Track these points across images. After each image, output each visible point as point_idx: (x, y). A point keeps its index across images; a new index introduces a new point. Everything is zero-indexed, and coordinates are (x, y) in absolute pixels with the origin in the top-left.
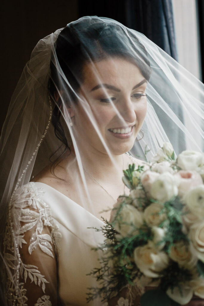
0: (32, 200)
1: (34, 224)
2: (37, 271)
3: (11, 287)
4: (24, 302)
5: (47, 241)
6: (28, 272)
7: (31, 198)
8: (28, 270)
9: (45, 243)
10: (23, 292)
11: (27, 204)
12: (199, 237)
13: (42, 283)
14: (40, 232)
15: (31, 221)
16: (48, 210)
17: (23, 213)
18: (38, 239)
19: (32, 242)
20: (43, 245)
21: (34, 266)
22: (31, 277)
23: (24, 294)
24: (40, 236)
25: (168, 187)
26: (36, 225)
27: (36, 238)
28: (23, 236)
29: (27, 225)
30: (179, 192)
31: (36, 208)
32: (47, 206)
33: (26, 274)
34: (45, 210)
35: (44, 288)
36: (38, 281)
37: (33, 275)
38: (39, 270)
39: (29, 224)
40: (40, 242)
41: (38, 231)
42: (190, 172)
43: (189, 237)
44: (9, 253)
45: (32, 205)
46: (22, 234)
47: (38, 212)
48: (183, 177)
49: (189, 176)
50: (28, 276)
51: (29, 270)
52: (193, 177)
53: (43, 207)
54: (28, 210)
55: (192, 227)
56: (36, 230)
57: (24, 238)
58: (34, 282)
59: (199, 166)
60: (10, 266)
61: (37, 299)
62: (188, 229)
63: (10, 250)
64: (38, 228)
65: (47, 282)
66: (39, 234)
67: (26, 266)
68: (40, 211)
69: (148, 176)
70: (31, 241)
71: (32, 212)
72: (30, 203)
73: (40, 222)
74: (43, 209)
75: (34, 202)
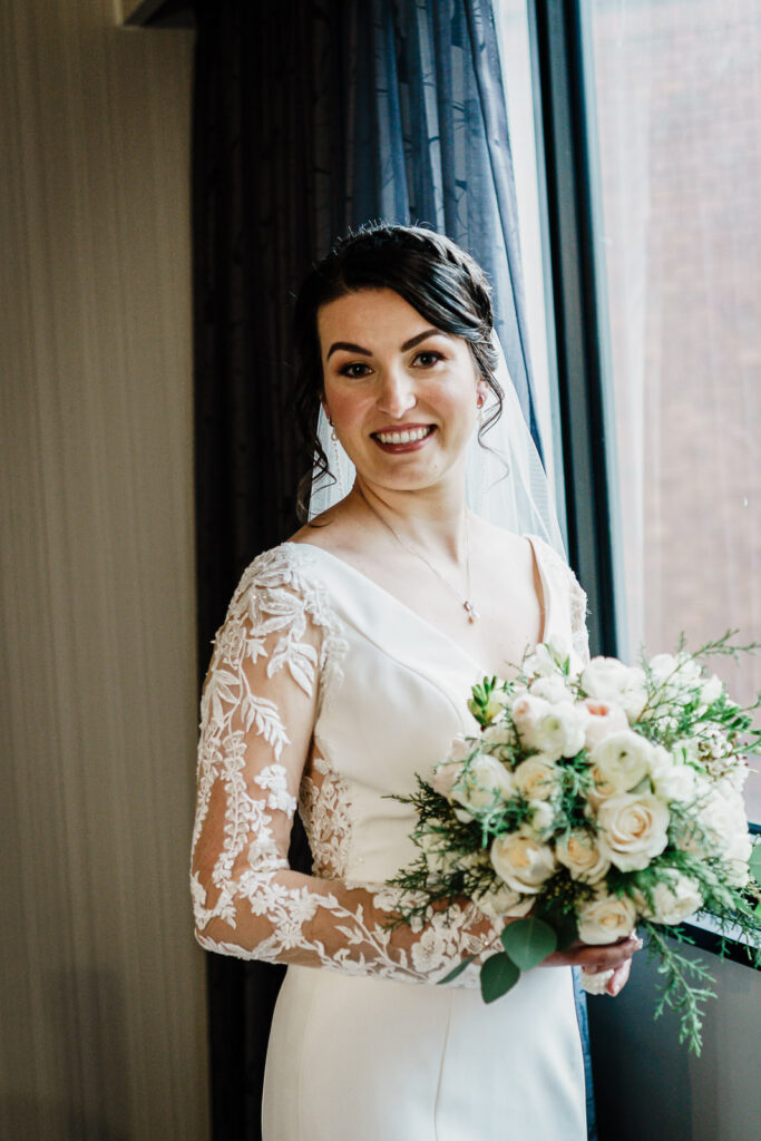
0: (292, 573)
1: (289, 619)
2: (274, 714)
3: (215, 736)
4: (238, 768)
5: (308, 658)
6: (256, 711)
7: (289, 570)
8: (257, 707)
9: (301, 663)
10: (240, 748)
11: (282, 579)
12: (617, 825)
13: (277, 740)
14: (297, 639)
15: (284, 613)
16: (323, 594)
17: (271, 595)
18: (289, 650)
19: (278, 654)
20: (296, 664)
21: (272, 705)
22: (260, 722)
23: (240, 753)
24: (295, 646)
25: (569, 730)
26: (292, 622)
27: (286, 648)
28: (262, 641)
29: (274, 620)
30: (587, 741)
31: (297, 588)
32: (321, 587)
33: (252, 713)
34: (315, 595)
35: (278, 751)
36: (271, 733)
37: (264, 719)
38: (278, 712)
39: (280, 618)
40: (292, 656)
41: (293, 636)
42: (606, 704)
43: (599, 824)
44: (226, 670)
45: (290, 583)
46: (261, 637)
47: (302, 598)
48: (592, 712)
49: (603, 712)
50: (255, 721)
51: (260, 709)
52: (611, 713)
53: (312, 587)
54: (281, 593)
55: (603, 807)
56: (290, 633)
57: (265, 645)
58: (263, 734)
59: (623, 692)
60: (222, 696)
61: (262, 769)
62: (595, 811)
63: (228, 665)
64: (294, 630)
65: (287, 741)
66: (294, 640)
67: (255, 699)
68: (306, 596)
69: (526, 705)
70: (275, 651)
71: (289, 596)
72: (287, 579)
73: (301, 619)
74: (312, 593)
75: (295, 578)
